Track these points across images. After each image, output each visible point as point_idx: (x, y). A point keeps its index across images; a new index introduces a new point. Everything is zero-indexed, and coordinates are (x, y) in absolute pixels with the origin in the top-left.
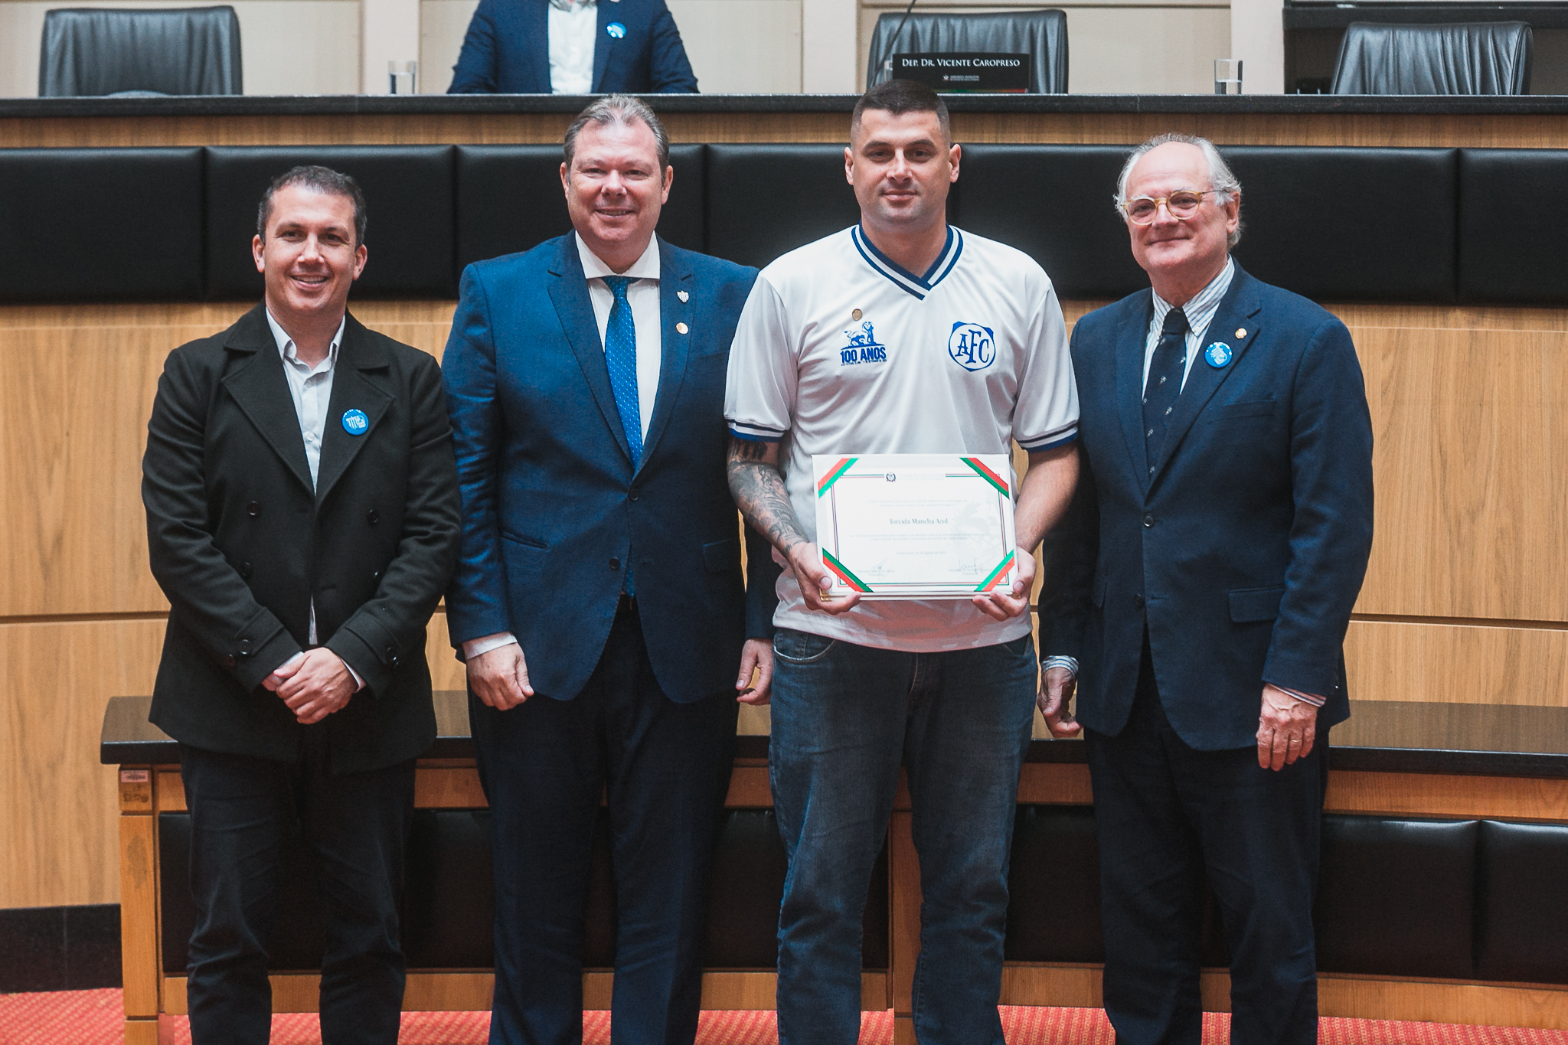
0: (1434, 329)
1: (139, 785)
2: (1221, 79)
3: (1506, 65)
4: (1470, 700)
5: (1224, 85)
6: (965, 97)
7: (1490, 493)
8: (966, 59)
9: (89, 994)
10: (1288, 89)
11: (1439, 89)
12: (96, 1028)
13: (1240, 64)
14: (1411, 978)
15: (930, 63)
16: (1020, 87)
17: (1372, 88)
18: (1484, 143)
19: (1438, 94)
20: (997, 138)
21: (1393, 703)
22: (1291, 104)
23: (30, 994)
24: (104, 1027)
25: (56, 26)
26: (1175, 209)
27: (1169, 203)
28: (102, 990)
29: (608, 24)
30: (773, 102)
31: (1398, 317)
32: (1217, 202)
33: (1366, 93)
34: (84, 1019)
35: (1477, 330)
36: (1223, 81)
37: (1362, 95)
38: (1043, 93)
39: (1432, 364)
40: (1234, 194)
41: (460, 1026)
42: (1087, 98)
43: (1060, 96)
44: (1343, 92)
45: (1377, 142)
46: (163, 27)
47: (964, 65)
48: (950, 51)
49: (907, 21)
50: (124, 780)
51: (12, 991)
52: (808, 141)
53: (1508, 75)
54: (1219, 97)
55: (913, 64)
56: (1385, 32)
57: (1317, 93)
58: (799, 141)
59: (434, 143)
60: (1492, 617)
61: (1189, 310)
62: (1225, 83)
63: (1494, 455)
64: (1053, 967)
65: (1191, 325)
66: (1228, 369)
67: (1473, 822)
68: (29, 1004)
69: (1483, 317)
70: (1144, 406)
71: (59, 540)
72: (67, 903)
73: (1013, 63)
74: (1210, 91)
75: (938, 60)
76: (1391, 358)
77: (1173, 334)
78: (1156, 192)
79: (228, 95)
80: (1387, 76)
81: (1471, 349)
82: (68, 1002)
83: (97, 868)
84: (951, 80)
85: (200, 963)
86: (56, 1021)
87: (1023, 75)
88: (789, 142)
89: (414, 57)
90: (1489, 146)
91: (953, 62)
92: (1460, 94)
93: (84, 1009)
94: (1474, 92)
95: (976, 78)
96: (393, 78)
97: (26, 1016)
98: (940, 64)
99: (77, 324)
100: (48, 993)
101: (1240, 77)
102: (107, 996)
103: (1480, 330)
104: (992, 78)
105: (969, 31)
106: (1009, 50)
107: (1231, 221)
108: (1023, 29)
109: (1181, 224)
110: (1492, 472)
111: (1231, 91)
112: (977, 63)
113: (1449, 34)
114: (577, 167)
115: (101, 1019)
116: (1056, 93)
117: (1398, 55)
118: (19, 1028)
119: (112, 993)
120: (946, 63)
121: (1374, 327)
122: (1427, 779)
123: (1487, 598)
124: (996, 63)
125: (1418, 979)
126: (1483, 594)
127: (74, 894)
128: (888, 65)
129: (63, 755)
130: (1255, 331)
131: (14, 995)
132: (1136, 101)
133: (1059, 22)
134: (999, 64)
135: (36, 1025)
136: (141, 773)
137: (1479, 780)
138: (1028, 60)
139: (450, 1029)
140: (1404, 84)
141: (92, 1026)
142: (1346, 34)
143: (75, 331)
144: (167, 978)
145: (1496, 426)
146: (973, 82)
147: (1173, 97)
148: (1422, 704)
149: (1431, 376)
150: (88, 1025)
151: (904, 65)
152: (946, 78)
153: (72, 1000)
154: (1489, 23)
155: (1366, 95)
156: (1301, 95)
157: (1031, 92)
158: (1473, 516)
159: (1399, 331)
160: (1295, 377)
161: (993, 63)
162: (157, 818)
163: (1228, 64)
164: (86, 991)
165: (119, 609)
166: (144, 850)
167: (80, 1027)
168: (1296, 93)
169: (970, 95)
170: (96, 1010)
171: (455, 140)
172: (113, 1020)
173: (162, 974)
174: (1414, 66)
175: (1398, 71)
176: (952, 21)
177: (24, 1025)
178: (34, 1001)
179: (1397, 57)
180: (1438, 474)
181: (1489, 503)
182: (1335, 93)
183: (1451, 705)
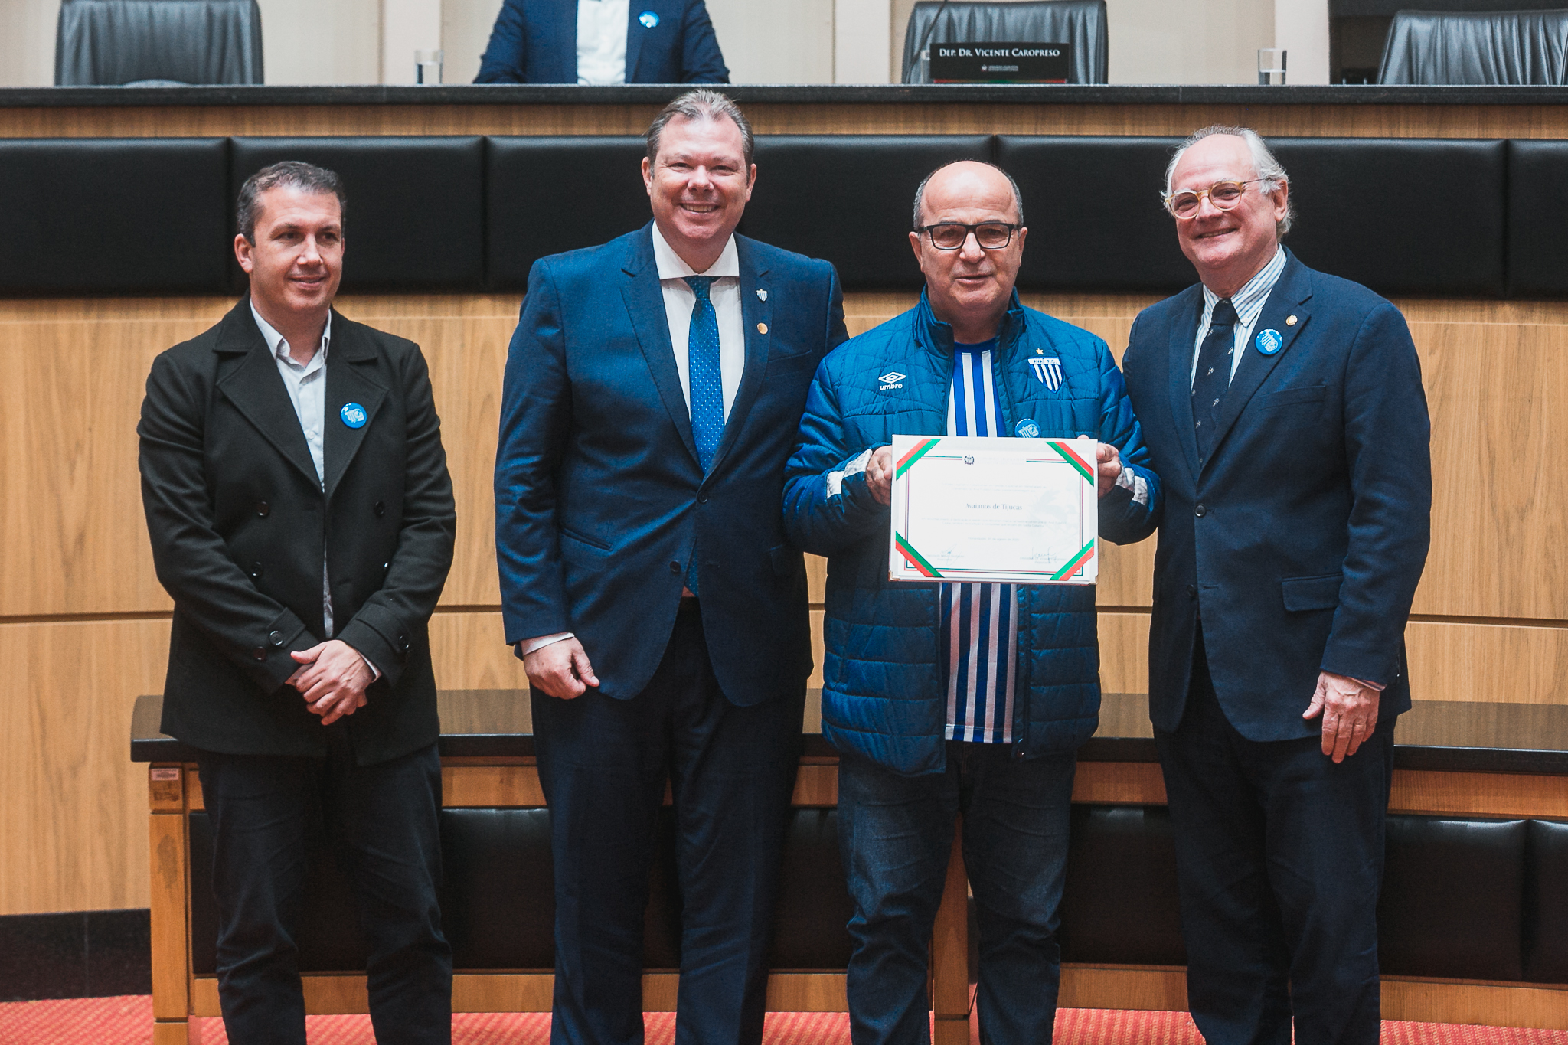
0: (1482, 324)
1: (170, 784)
2: (1265, 69)
3: (1557, 54)
4: (1519, 699)
5: (1268, 75)
6: (1004, 88)
7: (1539, 491)
8: (1005, 49)
9: (110, 1001)
10: (1333, 80)
11: (1489, 79)
12: (119, 1035)
13: (1284, 54)
14: (1459, 980)
15: (968, 53)
16: (1060, 78)
17: (1420, 80)
18: (1533, 134)
19: (1487, 84)
20: (1036, 130)
21: (1441, 703)
22: (1336, 95)
23: (51, 1002)
24: (127, 1033)
25: (72, 14)
26: (1219, 202)
27: (1211, 196)
28: (124, 997)
29: (640, 14)
30: (809, 93)
31: (1446, 312)
32: (1262, 191)
33: (1413, 83)
34: (107, 1026)
35: (1526, 324)
36: (1267, 71)
37: (1408, 86)
38: (1082, 83)
39: (1480, 359)
40: (1280, 182)
41: (491, 1032)
42: (1127, 89)
43: (1101, 87)
44: (1390, 82)
45: (1425, 133)
46: (182, 15)
47: (1003, 55)
48: (987, 40)
49: (943, 12)
50: (154, 778)
51: (31, 998)
52: (845, 132)
53: (1559, 64)
54: (1263, 87)
55: (950, 53)
56: (1433, 21)
57: (1363, 83)
58: (835, 133)
59: (462, 134)
60: (1541, 618)
61: (1237, 301)
62: (1269, 73)
63: (1543, 452)
64: (1095, 968)
65: (1239, 316)
66: (1279, 356)
67: (1521, 821)
68: (50, 1011)
69: (1532, 311)
70: (1193, 398)
71: (81, 539)
72: (88, 908)
73: (1053, 53)
74: (1254, 81)
75: (976, 50)
76: (1438, 352)
77: (1221, 325)
78: (1197, 185)
79: (250, 84)
80: (1435, 65)
81: (1520, 344)
82: (89, 1009)
83: (119, 872)
84: (990, 70)
85: (233, 967)
86: (78, 1028)
87: (1062, 67)
88: (824, 133)
89: (435, 46)
90: (1538, 137)
91: (991, 52)
92: (1510, 84)
93: (106, 1015)
94: (1525, 82)
95: (1015, 68)
96: (420, 67)
97: (47, 1023)
98: (978, 54)
99: (99, 317)
100: (69, 1000)
101: (1284, 67)
102: (129, 1003)
103: (1529, 324)
104: (1031, 68)
105: (1007, 21)
106: (1047, 39)
107: (1279, 209)
108: (1062, 19)
109: (1226, 215)
110: (1542, 469)
111: (1275, 81)
112: (1016, 52)
113: (1499, 23)
114: (662, 161)
115: (125, 1026)
116: (1095, 83)
117: (1446, 43)
118: (41, 1034)
119: (134, 1000)
120: (984, 53)
121: (1421, 322)
122: (1473, 778)
123: (1536, 598)
124: (1036, 53)
125: (1465, 981)
126: (1533, 593)
127: (96, 900)
128: (925, 56)
129: (85, 758)
130: (1306, 318)
131: (34, 1003)
132: (1178, 92)
133: (1099, 10)
134: (1039, 54)
135: (58, 1032)
136: (171, 771)
137: (1526, 778)
138: (1067, 50)
139: (480, 1036)
140: (1453, 75)
141: (115, 1033)
142: (1393, 22)
143: (98, 325)
144: (197, 980)
145: (1545, 423)
146: (1013, 73)
147: (1216, 87)
148: (1470, 704)
149: (1479, 372)
150: (110, 1032)
151: (941, 54)
152: (984, 68)
153: (93, 1007)
154: (1540, 11)
155: (1413, 86)
156: (1346, 86)
157: (1069, 82)
158: (1522, 513)
159: (1445, 325)
160: (1347, 363)
161: (1032, 53)
162: (188, 817)
163: (1271, 54)
164: (107, 999)
165: (143, 608)
166: (174, 849)
167: (102, 1034)
168: (1342, 83)
169: (1009, 85)
170: (118, 1017)
171: (486, 131)
172: (135, 1027)
173: (192, 976)
174: (1463, 57)
175: (1447, 63)
176: (990, 10)
177: (45, 1032)
178: (54, 1008)
179: (1445, 47)
180: (1486, 470)
181: (1539, 502)
182: (1382, 83)
183: (1500, 705)
